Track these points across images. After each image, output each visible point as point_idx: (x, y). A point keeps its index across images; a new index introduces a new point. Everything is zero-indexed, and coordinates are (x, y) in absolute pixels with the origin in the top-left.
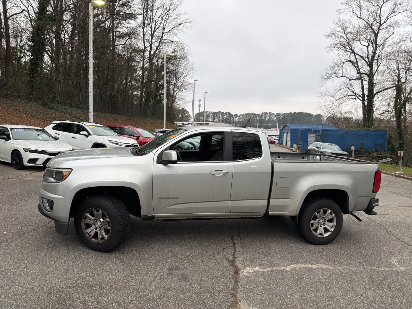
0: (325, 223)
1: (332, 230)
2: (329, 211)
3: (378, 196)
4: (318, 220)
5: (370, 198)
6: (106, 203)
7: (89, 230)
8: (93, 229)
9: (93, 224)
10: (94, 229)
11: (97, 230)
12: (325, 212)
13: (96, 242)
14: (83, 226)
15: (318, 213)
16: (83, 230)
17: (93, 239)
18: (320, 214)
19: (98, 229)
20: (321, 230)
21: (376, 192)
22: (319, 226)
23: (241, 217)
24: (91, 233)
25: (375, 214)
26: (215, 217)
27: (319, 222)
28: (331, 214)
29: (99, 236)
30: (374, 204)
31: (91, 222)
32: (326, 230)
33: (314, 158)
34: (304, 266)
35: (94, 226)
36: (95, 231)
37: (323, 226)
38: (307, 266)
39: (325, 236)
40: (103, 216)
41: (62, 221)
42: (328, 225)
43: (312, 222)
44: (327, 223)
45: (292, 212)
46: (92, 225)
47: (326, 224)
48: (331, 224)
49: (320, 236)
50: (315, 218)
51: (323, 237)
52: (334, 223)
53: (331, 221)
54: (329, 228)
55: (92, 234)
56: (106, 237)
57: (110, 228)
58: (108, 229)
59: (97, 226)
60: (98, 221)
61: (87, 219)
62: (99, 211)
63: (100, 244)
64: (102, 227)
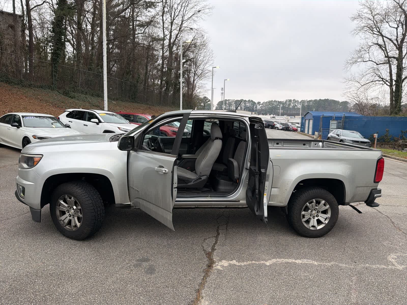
0: (318, 214)
1: (327, 222)
2: (323, 202)
3: (380, 186)
4: (310, 211)
5: (371, 188)
6: (77, 190)
7: (63, 218)
8: (67, 217)
11: (71, 218)
12: (318, 203)
13: (69, 229)
14: (58, 213)
15: (310, 203)
16: (58, 216)
17: (67, 227)
18: (312, 205)
20: (313, 222)
21: (378, 182)
22: (312, 217)
23: (225, 206)
25: (377, 205)
26: (197, 206)
27: (312, 213)
28: (325, 205)
30: (375, 195)
31: (65, 209)
32: (319, 222)
33: (316, 145)
34: (287, 260)
35: (69, 214)
36: (69, 218)
37: (316, 218)
38: (290, 261)
39: (318, 229)
40: (76, 204)
42: (322, 217)
43: (303, 213)
44: (320, 214)
45: (281, 203)
46: (66, 212)
47: (319, 216)
48: (325, 216)
49: (312, 228)
50: (307, 209)
51: (315, 229)
52: (329, 215)
53: (325, 212)
54: (322, 220)
55: (66, 221)
56: (79, 225)
57: (82, 216)
58: (80, 217)
59: (71, 214)
60: (71, 209)
61: (60, 207)
62: (71, 198)
63: (73, 232)
64: (76, 215)
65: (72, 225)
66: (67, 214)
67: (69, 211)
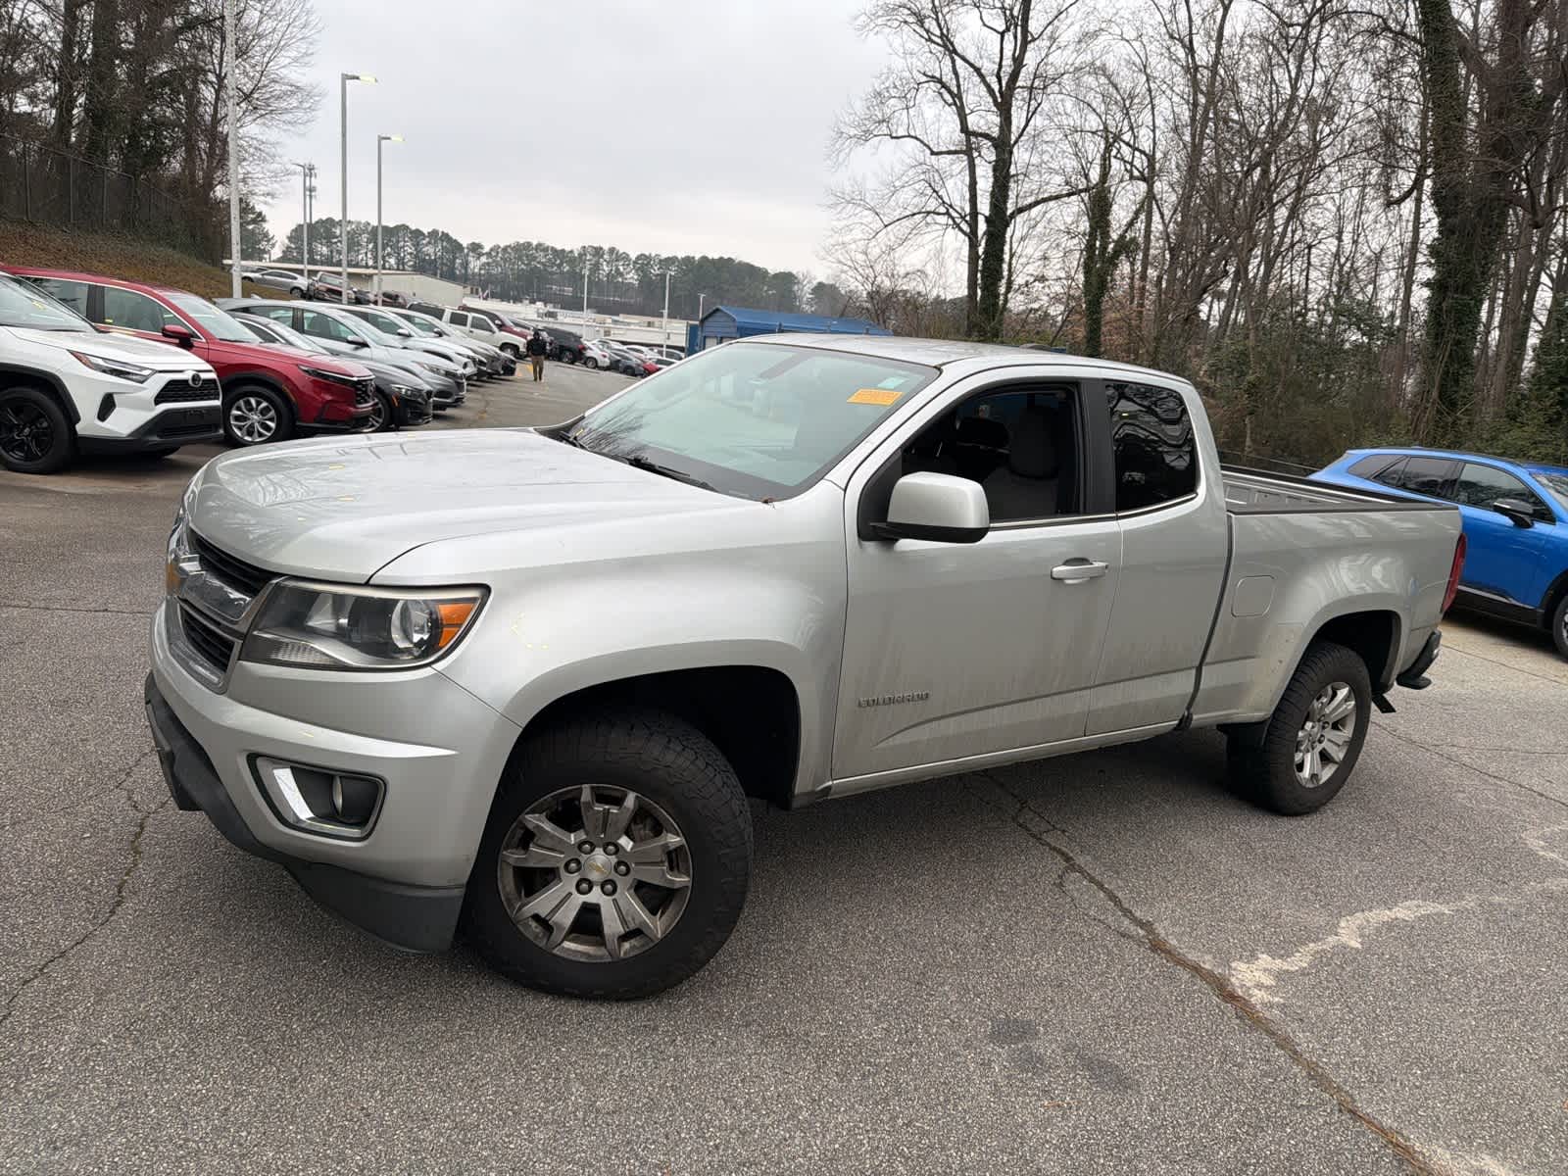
0: (1324, 732)
1: (1342, 756)
2: (1345, 691)
4: (1310, 724)
6: (670, 757)
7: (542, 903)
8: (570, 894)
9: (567, 865)
10: (575, 892)
11: (595, 896)
13: (595, 957)
14: (507, 883)
15: (1318, 700)
16: (508, 900)
17: (567, 944)
18: (1322, 703)
19: (597, 890)
20: (1313, 762)
22: (1309, 747)
24: (557, 917)
26: (1018, 762)
28: (1347, 700)
29: (612, 925)
31: (558, 859)
32: (1323, 759)
35: (576, 877)
36: (579, 899)
39: (1321, 782)
40: (639, 824)
42: (1332, 742)
43: (1300, 735)
44: (1329, 733)
45: (1256, 709)
46: (562, 871)
47: (1327, 738)
48: (1340, 736)
49: (1310, 784)
51: (1316, 785)
52: (1349, 732)
55: (566, 917)
56: (658, 926)
57: (682, 880)
58: (676, 886)
59: (594, 876)
60: (599, 851)
61: (533, 848)
62: (618, 801)
63: (617, 965)
64: (629, 879)
65: (607, 930)
66: (569, 882)
67: (578, 862)
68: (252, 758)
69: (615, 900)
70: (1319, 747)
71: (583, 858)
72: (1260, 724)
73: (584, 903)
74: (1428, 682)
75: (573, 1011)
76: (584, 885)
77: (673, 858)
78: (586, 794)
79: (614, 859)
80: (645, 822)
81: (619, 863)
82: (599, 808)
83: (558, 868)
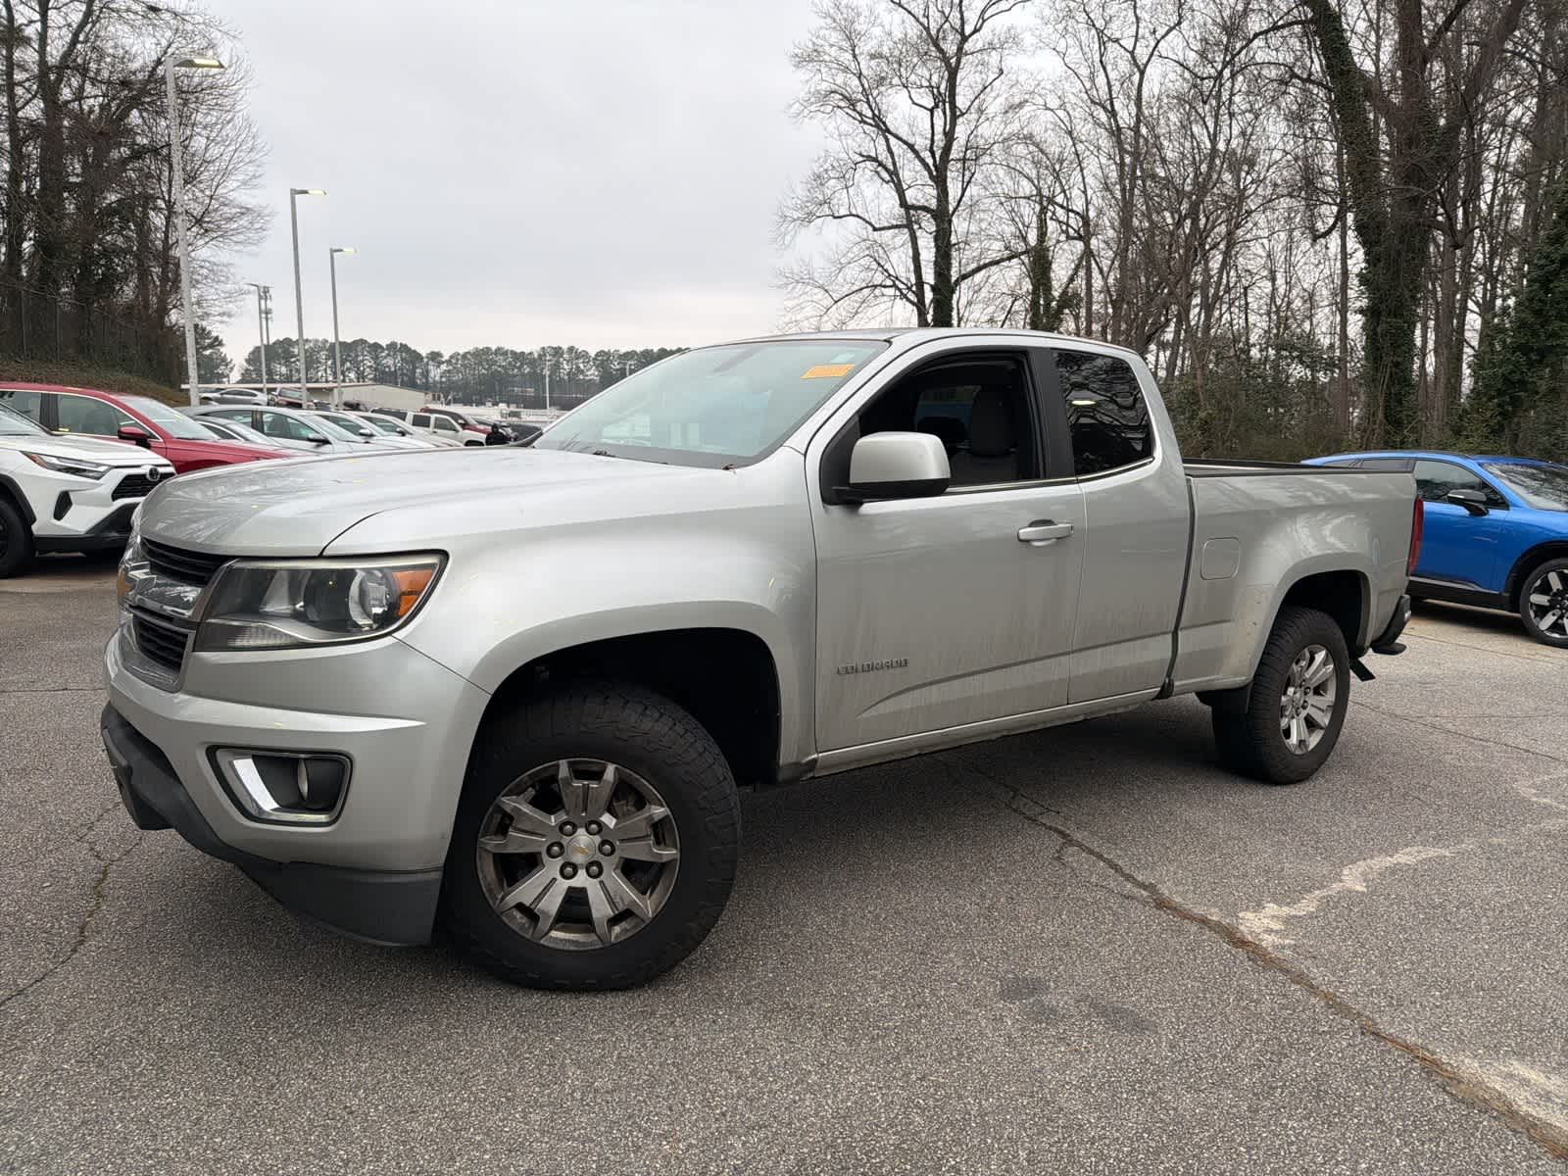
0: (1307, 698)
1: (1327, 721)
2: (1322, 654)
4: (1291, 691)
7: (526, 891)
8: (554, 879)
9: (549, 850)
10: (559, 877)
11: (581, 880)
12: (1311, 661)
13: (584, 944)
14: (487, 872)
15: (1297, 664)
16: (490, 891)
17: (554, 934)
18: (1301, 667)
19: (582, 873)
20: (1299, 728)
22: (1294, 713)
24: (542, 905)
26: (1005, 733)
27: (1295, 697)
28: (1325, 664)
29: (600, 909)
31: (539, 844)
32: (1310, 726)
35: (559, 861)
36: (563, 885)
39: (1309, 748)
40: (621, 799)
41: (401, 868)
42: (1316, 707)
43: (1283, 700)
44: (1311, 698)
45: (1236, 674)
46: (545, 857)
47: (1310, 703)
48: (1322, 702)
49: (1298, 751)
51: (1305, 751)
52: (1331, 696)
53: (1319, 689)
54: (1318, 716)
55: (552, 904)
56: (648, 906)
57: (669, 853)
58: (664, 860)
59: (579, 859)
60: (581, 831)
61: (512, 833)
62: (598, 776)
63: (609, 950)
64: (615, 859)
65: (595, 914)
66: (552, 868)
67: (561, 846)
68: (212, 751)
69: (601, 882)
70: (1303, 714)
71: (565, 840)
72: (1241, 689)
73: (570, 888)
74: (1403, 648)
75: (564, 1003)
76: (569, 870)
77: (659, 831)
78: (564, 769)
79: (597, 839)
80: (627, 795)
81: (604, 842)
82: (577, 784)
83: (540, 853)
